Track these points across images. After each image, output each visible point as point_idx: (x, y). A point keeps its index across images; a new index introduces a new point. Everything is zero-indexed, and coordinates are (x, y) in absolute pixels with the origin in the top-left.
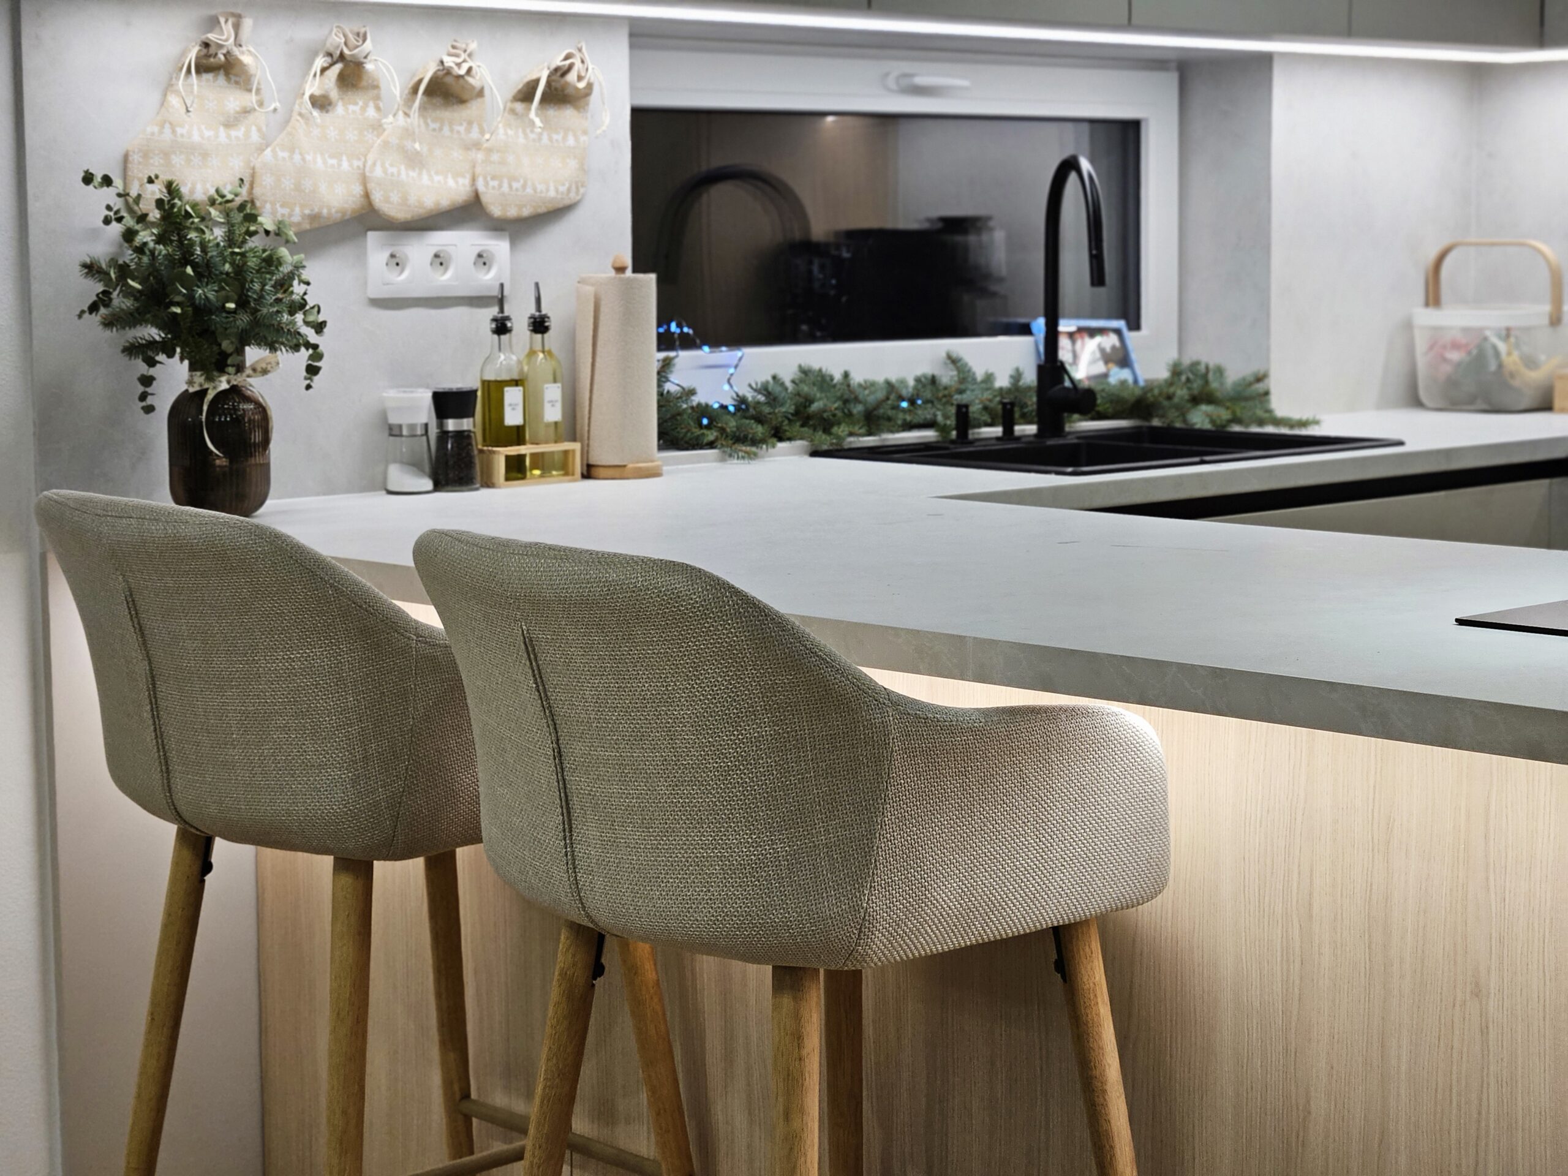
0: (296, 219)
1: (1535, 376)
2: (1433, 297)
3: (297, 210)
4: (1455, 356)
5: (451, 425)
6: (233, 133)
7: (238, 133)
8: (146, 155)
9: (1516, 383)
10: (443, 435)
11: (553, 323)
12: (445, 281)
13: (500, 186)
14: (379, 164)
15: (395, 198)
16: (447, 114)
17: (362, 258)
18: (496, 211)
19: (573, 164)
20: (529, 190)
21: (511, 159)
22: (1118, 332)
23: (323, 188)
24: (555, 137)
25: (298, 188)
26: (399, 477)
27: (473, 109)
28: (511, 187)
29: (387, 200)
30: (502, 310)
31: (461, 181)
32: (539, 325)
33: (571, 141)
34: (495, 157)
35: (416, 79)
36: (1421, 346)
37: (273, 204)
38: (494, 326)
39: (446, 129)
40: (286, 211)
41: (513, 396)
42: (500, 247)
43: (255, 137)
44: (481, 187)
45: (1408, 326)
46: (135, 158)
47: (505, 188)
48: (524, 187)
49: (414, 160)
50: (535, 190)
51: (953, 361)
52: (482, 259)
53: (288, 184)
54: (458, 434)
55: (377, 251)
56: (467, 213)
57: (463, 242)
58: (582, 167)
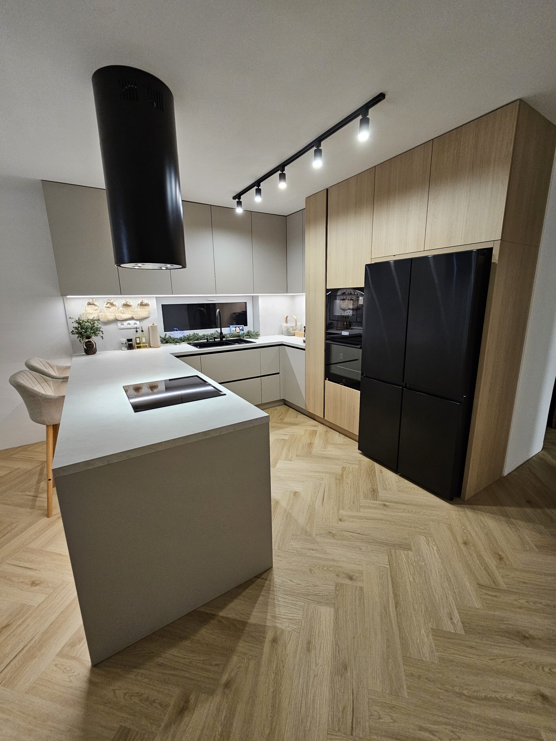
2: (286, 322)
6: (95, 312)
8: (83, 314)
10: (128, 344)
11: (145, 330)
12: (129, 326)
13: (136, 316)
14: (118, 314)
15: (120, 318)
16: (128, 308)
17: (117, 324)
19: (147, 312)
21: (138, 312)
22: (243, 327)
23: (109, 317)
25: (105, 317)
26: (123, 348)
27: (131, 307)
30: (137, 330)
31: (131, 315)
32: (142, 331)
34: (135, 312)
35: (122, 304)
36: (283, 328)
41: (138, 339)
42: (138, 322)
43: (99, 311)
48: (140, 315)
49: (123, 313)
50: (143, 315)
52: (134, 324)
54: (130, 344)
55: (119, 324)
56: (132, 319)
57: (132, 322)
58: (149, 313)
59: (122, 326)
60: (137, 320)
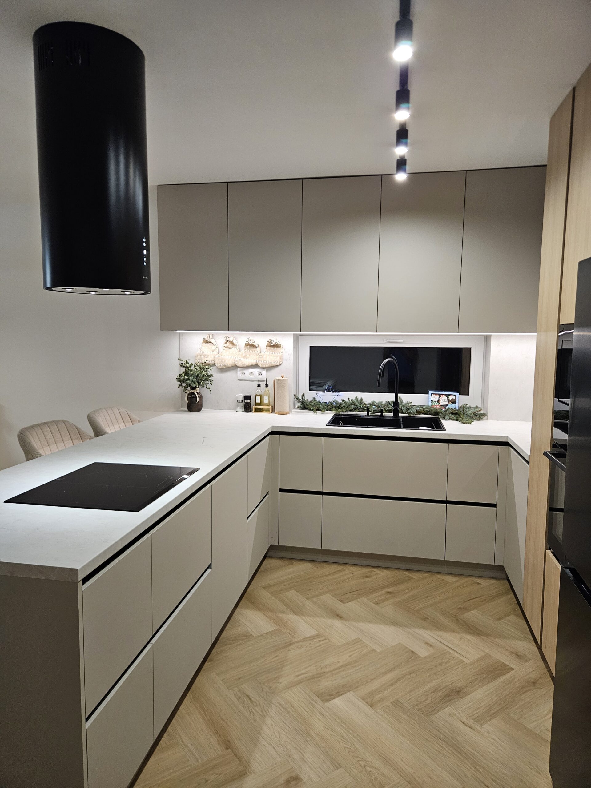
0: (222, 366)
3: (222, 364)
5: (246, 401)
6: (213, 352)
8: (198, 356)
10: (245, 403)
11: (269, 386)
12: (252, 377)
13: (261, 362)
14: (237, 358)
15: (240, 363)
16: (253, 349)
17: (236, 373)
18: (261, 366)
19: (278, 358)
20: (268, 362)
21: (264, 357)
23: (227, 361)
24: (276, 353)
25: (222, 361)
26: (239, 409)
27: (258, 349)
28: (263, 362)
29: (238, 363)
30: (259, 383)
31: (255, 360)
32: (266, 386)
33: (279, 354)
34: (261, 357)
35: (245, 344)
37: (217, 364)
38: (258, 385)
39: (254, 352)
40: (220, 365)
42: (264, 372)
44: (258, 362)
46: (196, 356)
48: (266, 362)
49: (245, 357)
52: (260, 374)
54: (247, 403)
55: (239, 372)
56: (256, 366)
57: (256, 371)
58: (281, 359)
59: (243, 377)
60: (263, 368)
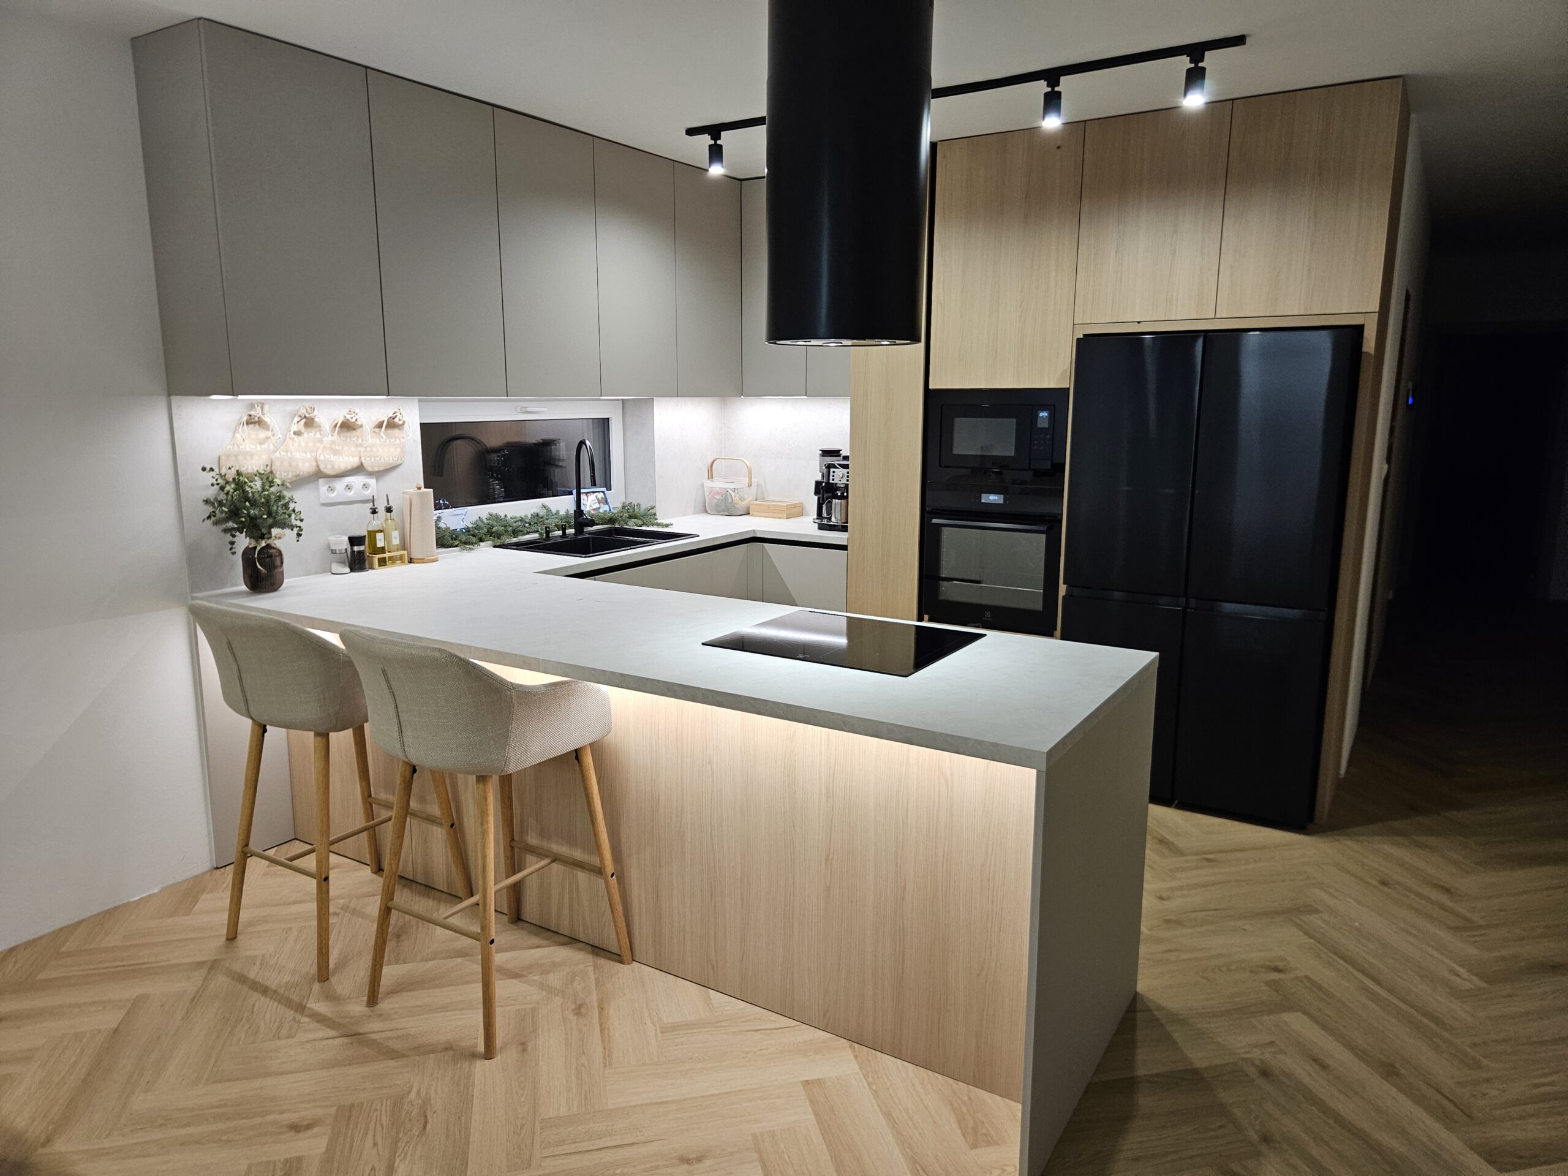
0: (290, 476)
1: (744, 504)
2: (710, 476)
3: (290, 473)
4: (718, 497)
5: (356, 548)
6: (263, 446)
7: (265, 446)
8: (228, 457)
9: (737, 506)
10: (353, 552)
11: (394, 509)
12: (351, 494)
13: (371, 460)
14: (322, 455)
16: (348, 434)
17: (317, 489)
18: (370, 469)
19: (399, 450)
20: (382, 460)
21: (375, 449)
22: (603, 492)
23: (300, 464)
25: (290, 465)
26: (336, 568)
27: (358, 432)
28: (375, 459)
29: (326, 468)
30: (374, 505)
31: (355, 458)
32: (389, 510)
33: (398, 442)
34: (369, 449)
35: (336, 422)
36: (707, 493)
37: (280, 472)
38: (371, 511)
39: (348, 439)
40: (286, 474)
41: (379, 536)
42: (372, 482)
43: (272, 447)
44: (363, 460)
45: (702, 486)
46: (223, 458)
47: (373, 460)
48: (380, 459)
49: (336, 452)
50: (384, 460)
51: (544, 506)
52: (365, 486)
53: (286, 464)
54: (359, 552)
55: (323, 486)
56: (359, 469)
57: (357, 481)
58: (402, 451)
59: (331, 496)
